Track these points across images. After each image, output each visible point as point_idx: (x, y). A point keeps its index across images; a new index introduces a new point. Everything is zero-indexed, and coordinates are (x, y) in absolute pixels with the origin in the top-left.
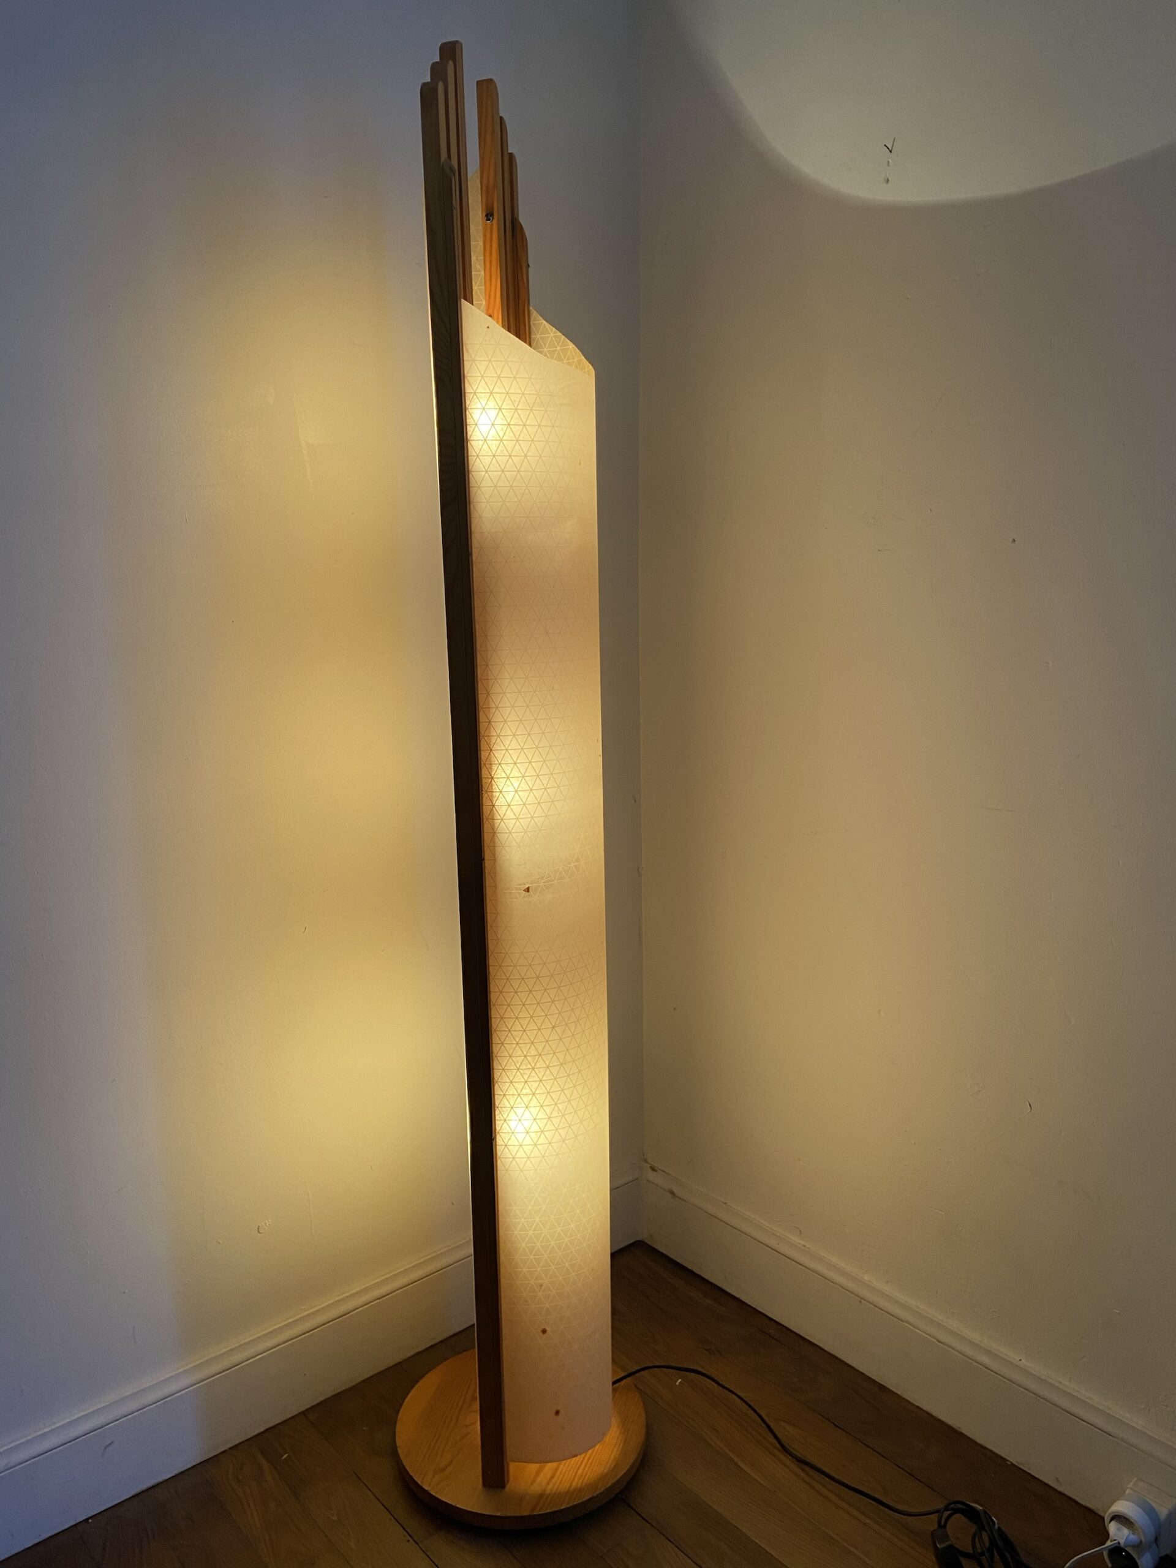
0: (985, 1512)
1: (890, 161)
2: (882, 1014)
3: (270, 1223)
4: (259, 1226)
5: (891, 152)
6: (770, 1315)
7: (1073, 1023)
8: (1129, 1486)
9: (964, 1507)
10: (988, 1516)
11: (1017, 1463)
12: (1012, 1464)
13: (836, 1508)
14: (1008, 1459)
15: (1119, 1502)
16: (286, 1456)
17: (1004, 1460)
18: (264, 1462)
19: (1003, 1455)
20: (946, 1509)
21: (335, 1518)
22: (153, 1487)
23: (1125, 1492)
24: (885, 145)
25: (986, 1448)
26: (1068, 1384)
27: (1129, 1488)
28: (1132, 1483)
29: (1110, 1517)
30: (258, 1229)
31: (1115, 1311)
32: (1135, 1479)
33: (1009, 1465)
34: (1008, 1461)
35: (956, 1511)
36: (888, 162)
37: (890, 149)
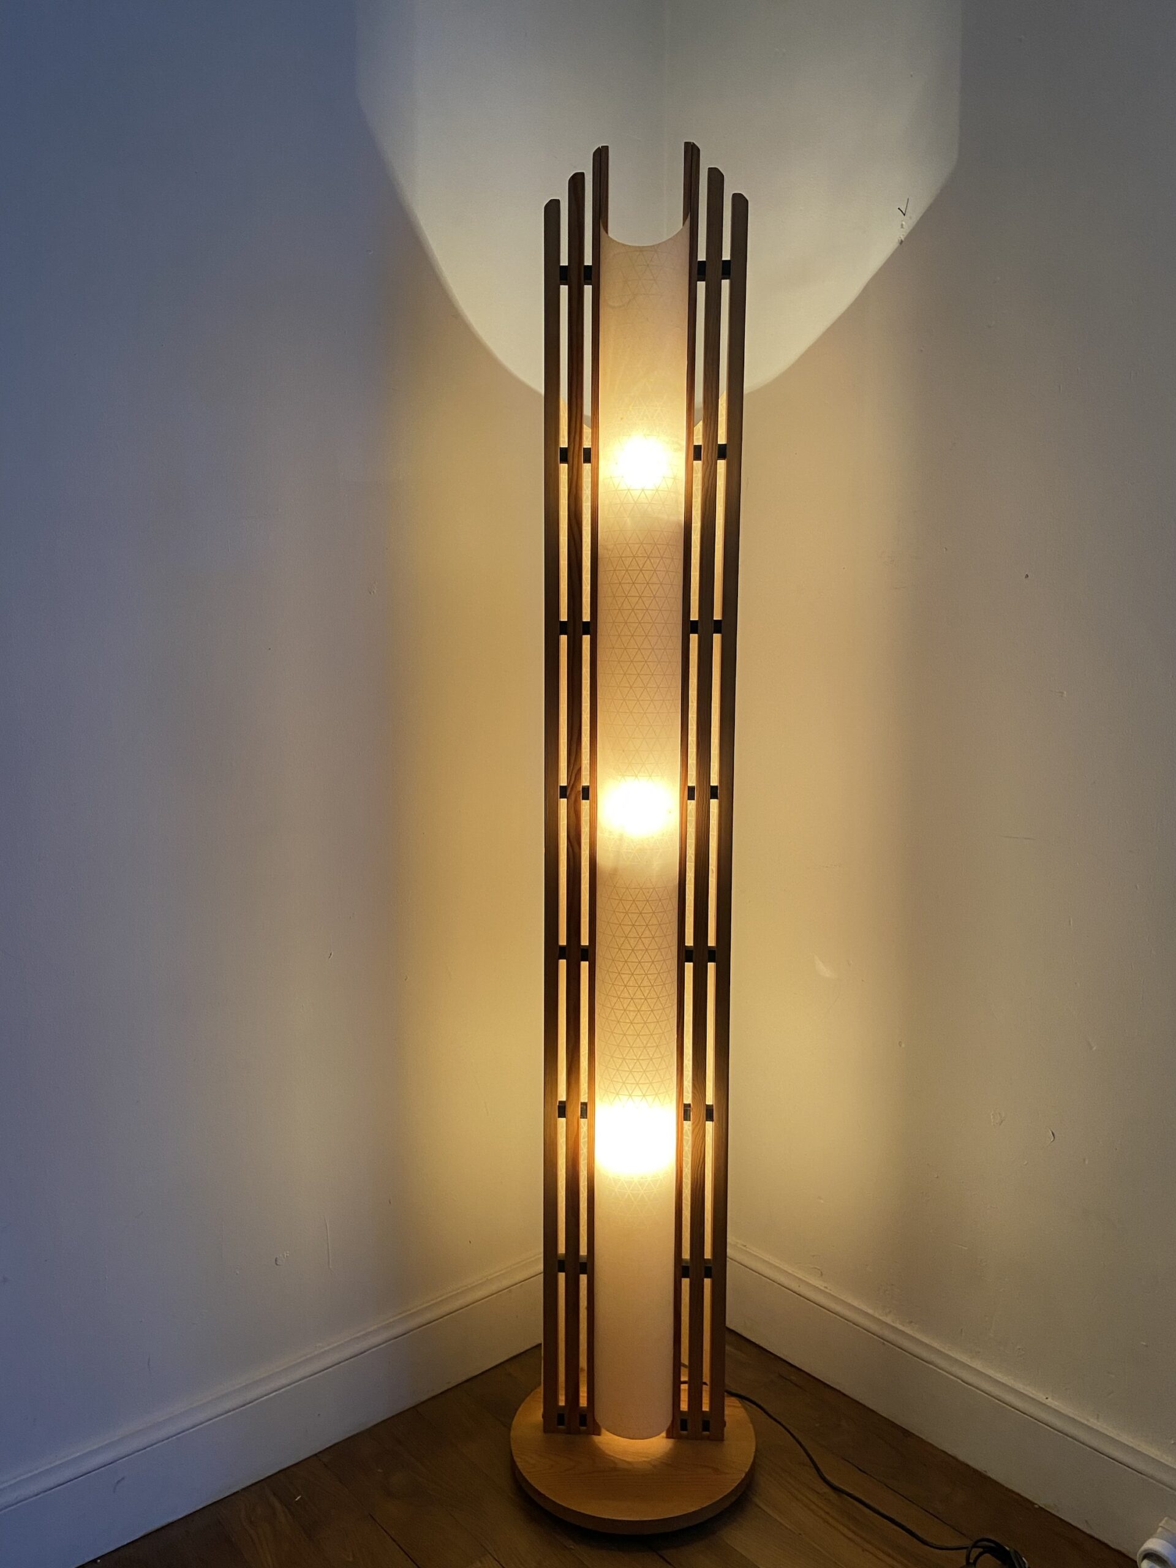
0: (1016, 1552)
1: (904, 223)
2: (903, 1045)
3: (288, 1255)
4: (276, 1258)
5: (904, 215)
6: (791, 1362)
7: (1095, 1048)
8: (1160, 1525)
9: (993, 1545)
10: (1018, 1556)
11: (1046, 1507)
12: (1041, 1508)
13: (863, 1551)
14: (1036, 1502)
15: (1151, 1540)
16: (298, 1498)
17: (1033, 1504)
18: (277, 1504)
19: (1030, 1499)
20: (975, 1546)
21: (351, 1559)
22: (163, 1528)
23: (1157, 1529)
24: (899, 209)
25: (1013, 1492)
26: (1095, 1421)
27: (1161, 1526)
28: (1163, 1522)
29: (1142, 1556)
30: (276, 1261)
31: (1142, 1343)
32: (1166, 1518)
33: (1037, 1509)
34: (1036, 1504)
35: (987, 1550)
36: (902, 225)
37: (904, 212)
